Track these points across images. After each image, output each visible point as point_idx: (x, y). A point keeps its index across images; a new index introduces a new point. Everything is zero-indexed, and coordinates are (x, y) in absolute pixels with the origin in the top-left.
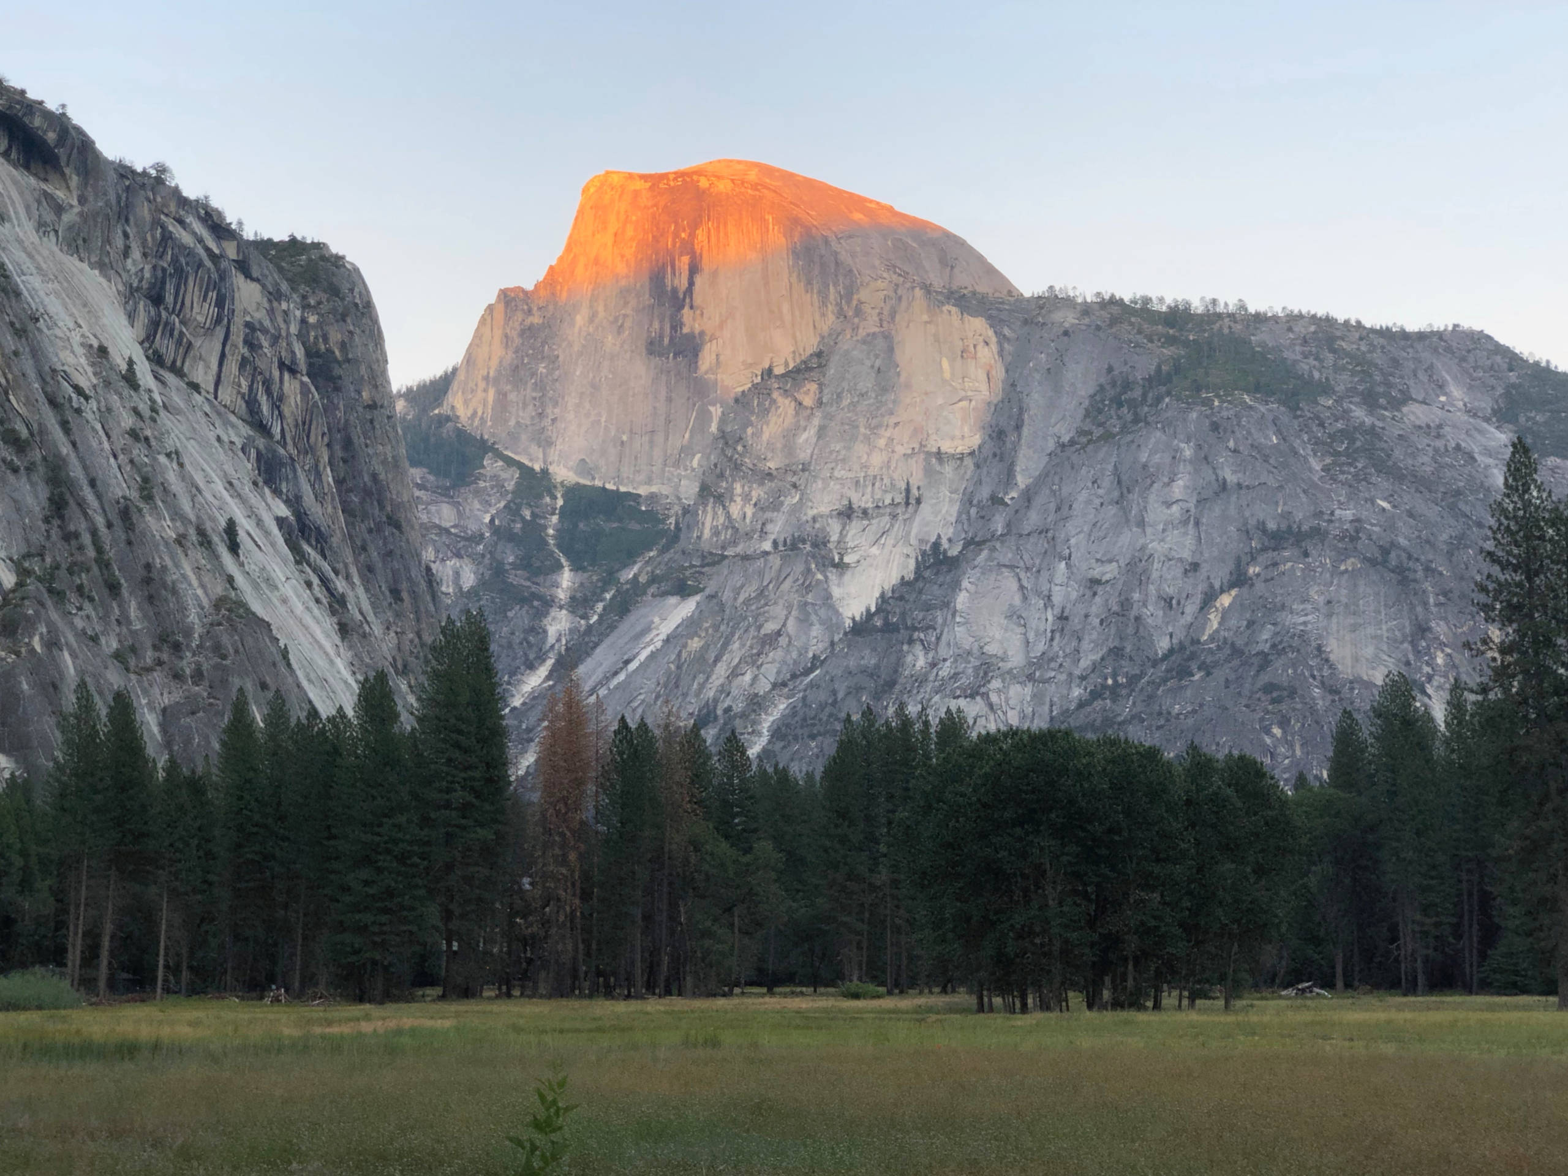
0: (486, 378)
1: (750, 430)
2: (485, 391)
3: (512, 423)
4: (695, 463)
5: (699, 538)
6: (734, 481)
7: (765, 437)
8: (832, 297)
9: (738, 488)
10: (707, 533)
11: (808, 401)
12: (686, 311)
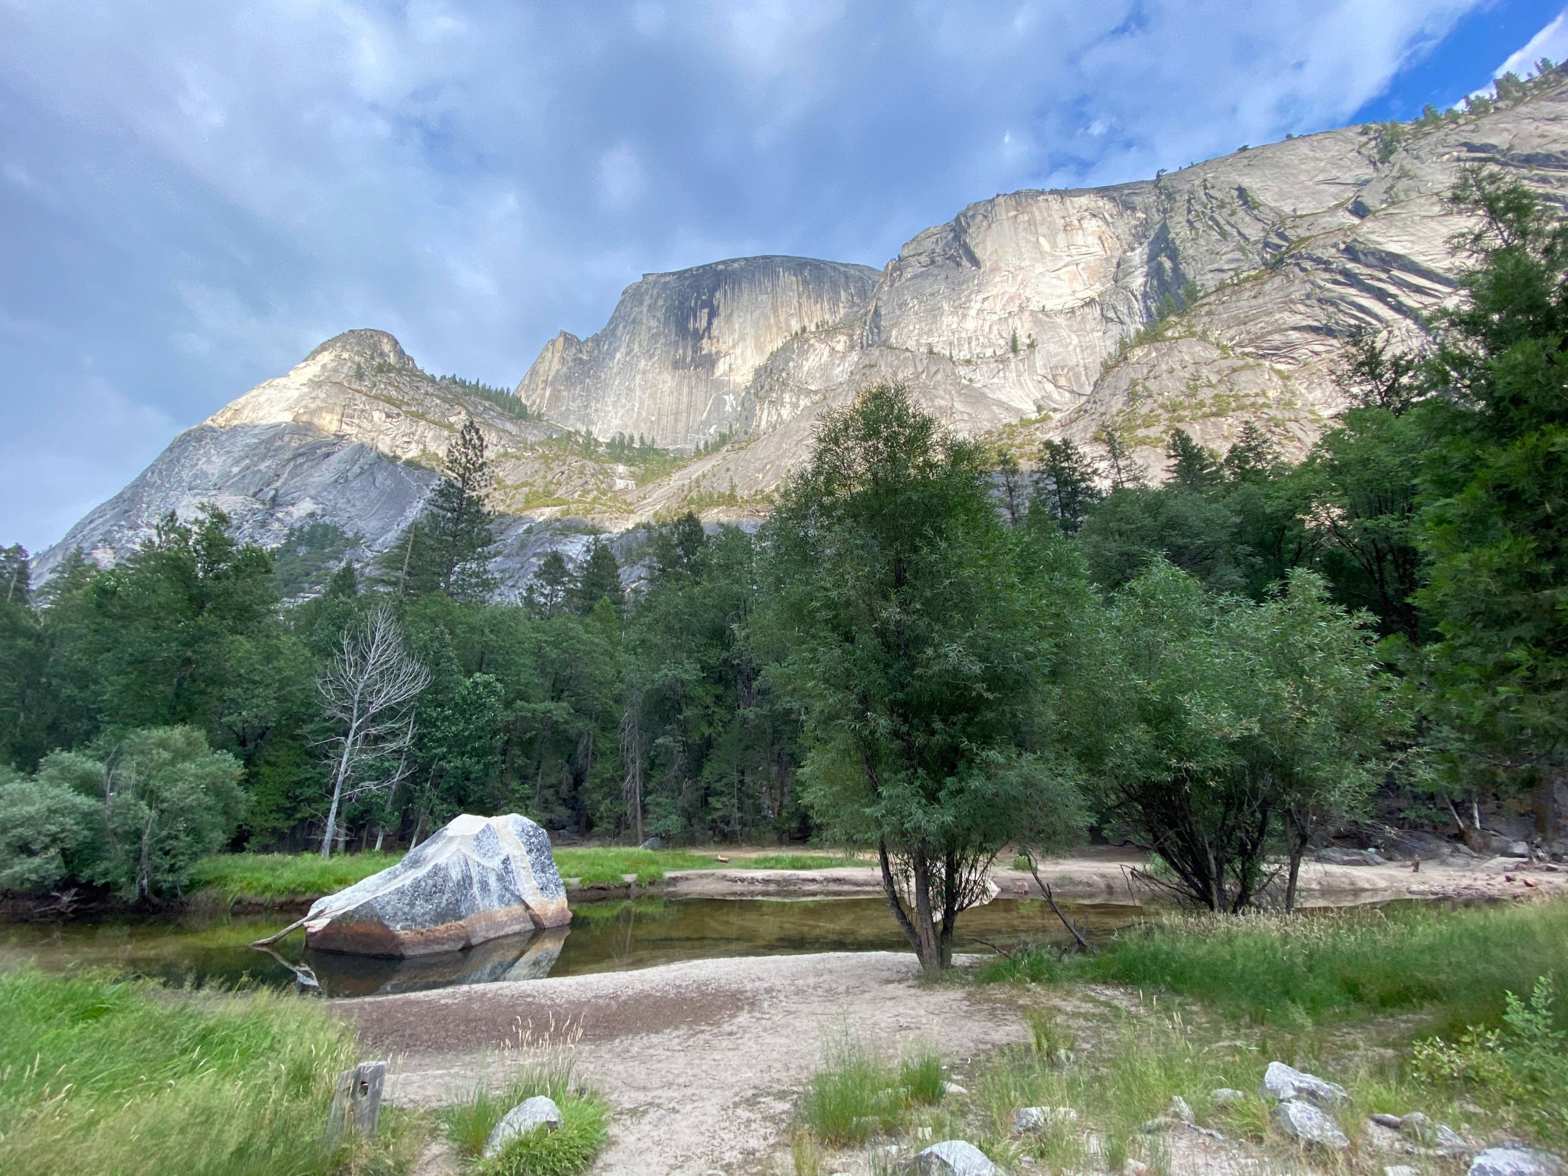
0: (545, 382)
1: (791, 364)
2: (544, 389)
3: (564, 408)
4: (712, 431)
5: (758, 426)
6: (783, 392)
7: (805, 369)
8: (843, 299)
9: (787, 397)
10: (763, 424)
11: (840, 347)
12: (705, 341)
